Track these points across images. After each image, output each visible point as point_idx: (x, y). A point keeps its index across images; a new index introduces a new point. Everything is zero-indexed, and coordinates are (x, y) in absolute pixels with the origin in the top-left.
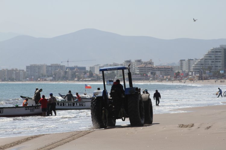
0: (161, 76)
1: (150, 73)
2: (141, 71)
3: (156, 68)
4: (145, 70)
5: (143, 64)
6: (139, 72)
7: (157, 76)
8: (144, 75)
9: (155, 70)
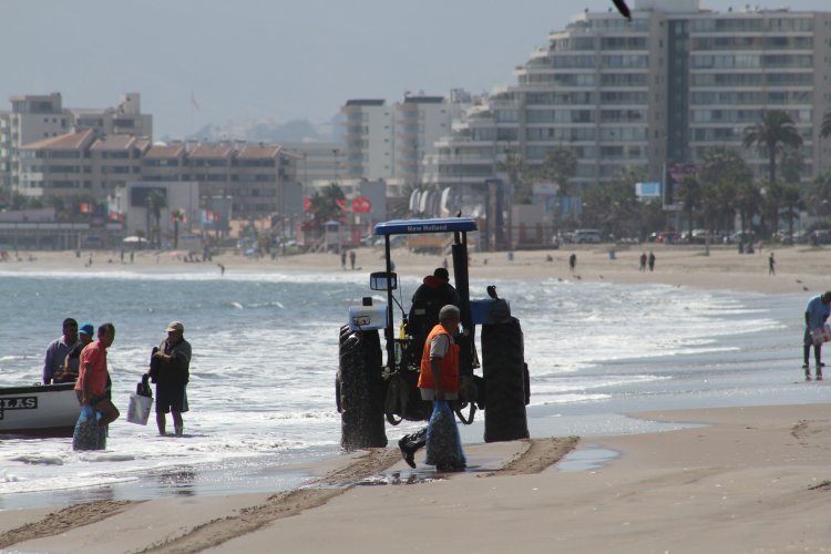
0: (206, 217)
1: (122, 194)
2: (61, 177)
3: (173, 162)
4: (88, 170)
5: (72, 131)
6: (41, 184)
7: (176, 214)
8: (77, 209)
9: (164, 171)
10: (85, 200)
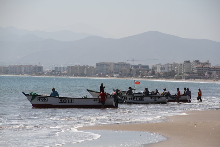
0: (217, 75)
1: (206, 72)
2: (199, 70)
3: (213, 69)
4: (202, 69)
5: (201, 65)
6: (197, 71)
7: (213, 75)
8: (201, 74)
9: (212, 70)
10: (202, 73)
